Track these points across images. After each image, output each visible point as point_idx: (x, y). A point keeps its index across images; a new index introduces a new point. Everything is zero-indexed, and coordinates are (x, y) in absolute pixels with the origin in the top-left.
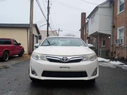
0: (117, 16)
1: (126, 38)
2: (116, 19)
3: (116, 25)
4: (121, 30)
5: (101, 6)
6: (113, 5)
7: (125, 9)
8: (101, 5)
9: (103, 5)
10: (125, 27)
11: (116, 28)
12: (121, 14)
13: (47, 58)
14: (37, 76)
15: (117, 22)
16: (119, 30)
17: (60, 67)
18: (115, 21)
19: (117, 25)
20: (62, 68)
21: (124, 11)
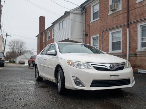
0: (91, 24)
1: (102, 47)
2: (90, 27)
3: (88, 33)
4: (95, 39)
5: (73, 12)
6: (85, 12)
7: (100, 17)
8: (74, 10)
9: (75, 11)
10: (100, 36)
11: (88, 36)
12: (96, 22)
13: (94, 67)
14: (84, 87)
15: (90, 30)
16: (92, 38)
17: (110, 75)
18: (87, 29)
19: (90, 33)
20: (112, 76)
21: (98, 20)
